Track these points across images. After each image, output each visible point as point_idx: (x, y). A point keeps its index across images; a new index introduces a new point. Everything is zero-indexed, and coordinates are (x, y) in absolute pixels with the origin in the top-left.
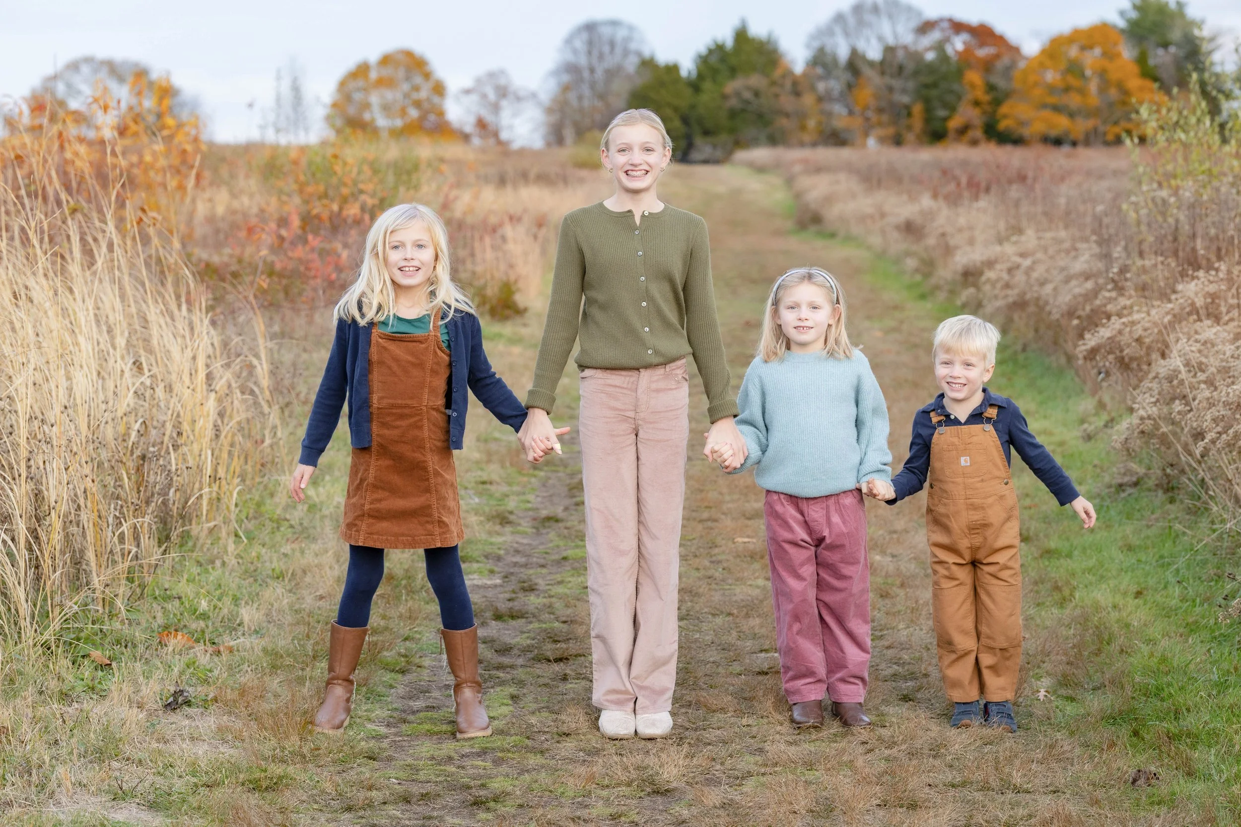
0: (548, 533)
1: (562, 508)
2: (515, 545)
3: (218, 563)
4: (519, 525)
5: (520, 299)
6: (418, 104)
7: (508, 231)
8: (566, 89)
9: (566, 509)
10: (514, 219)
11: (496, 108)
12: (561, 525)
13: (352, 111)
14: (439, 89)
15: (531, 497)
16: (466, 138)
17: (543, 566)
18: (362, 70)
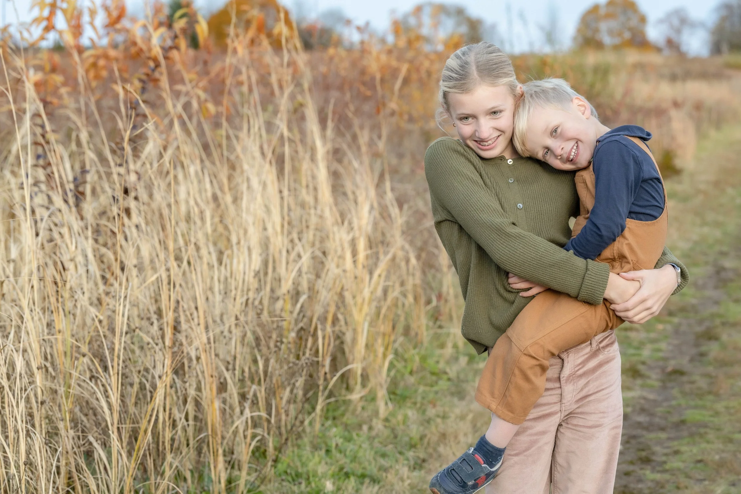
0: (673, 388)
1: (687, 358)
2: (642, 401)
3: (365, 428)
4: (649, 377)
5: (678, 163)
6: (630, 29)
7: (674, 113)
8: (723, 19)
9: (692, 360)
10: (676, 104)
11: (678, 31)
12: (685, 379)
13: (589, 34)
14: (643, 20)
15: (663, 345)
16: (658, 50)
17: (663, 429)
18: (595, 9)
